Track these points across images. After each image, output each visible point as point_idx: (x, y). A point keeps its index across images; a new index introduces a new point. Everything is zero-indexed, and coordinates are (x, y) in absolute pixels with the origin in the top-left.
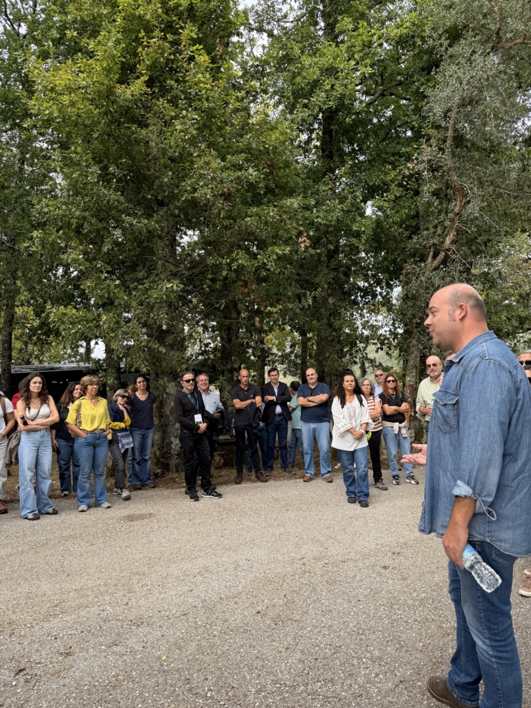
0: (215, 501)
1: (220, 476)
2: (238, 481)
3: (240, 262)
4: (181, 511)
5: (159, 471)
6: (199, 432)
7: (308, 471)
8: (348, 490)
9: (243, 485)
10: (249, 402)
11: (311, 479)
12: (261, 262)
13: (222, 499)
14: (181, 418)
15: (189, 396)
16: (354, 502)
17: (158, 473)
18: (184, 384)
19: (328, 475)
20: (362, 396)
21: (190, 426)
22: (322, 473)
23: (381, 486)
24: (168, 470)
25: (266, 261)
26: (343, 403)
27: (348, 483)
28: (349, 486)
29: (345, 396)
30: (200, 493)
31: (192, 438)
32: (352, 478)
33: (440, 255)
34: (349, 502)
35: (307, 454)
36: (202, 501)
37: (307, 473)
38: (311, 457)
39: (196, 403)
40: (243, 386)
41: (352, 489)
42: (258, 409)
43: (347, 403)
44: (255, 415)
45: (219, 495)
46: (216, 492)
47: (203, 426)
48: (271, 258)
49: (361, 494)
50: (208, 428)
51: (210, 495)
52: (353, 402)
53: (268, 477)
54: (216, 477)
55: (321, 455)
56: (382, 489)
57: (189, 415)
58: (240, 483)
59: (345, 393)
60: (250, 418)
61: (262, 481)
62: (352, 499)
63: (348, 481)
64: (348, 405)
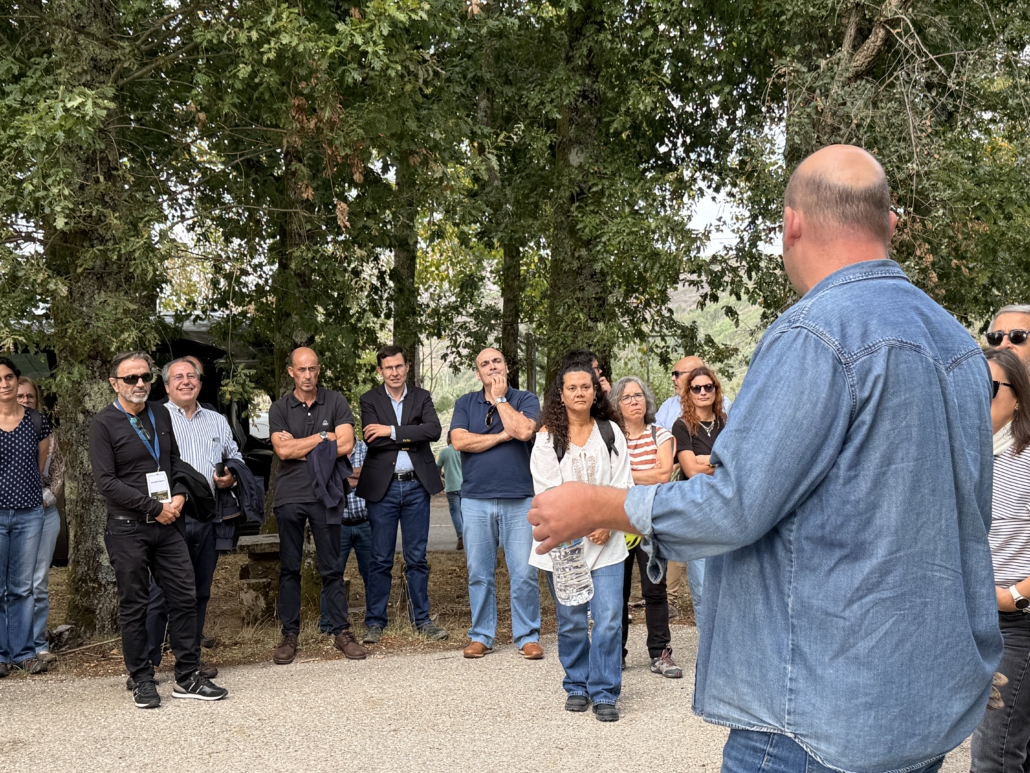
0: (205, 707)
1: (235, 644)
2: (286, 655)
3: (285, 39)
4: (105, 733)
5: (63, 628)
6: (161, 519)
7: (478, 630)
8: (568, 677)
9: (296, 666)
10: (316, 439)
11: (485, 650)
12: (346, 43)
13: (224, 703)
14: (108, 479)
15: (133, 421)
16: (582, 708)
17: (61, 634)
18: (121, 387)
19: (533, 639)
20: (614, 425)
21: (133, 502)
22: (516, 634)
23: (665, 667)
24: (91, 626)
25: (359, 40)
26: (561, 448)
27: (570, 660)
28: (572, 666)
29: (566, 428)
30: (167, 687)
31: (141, 537)
32: (580, 648)
33: (872, 38)
34: (570, 707)
35: (477, 583)
36: (168, 707)
37: (477, 634)
38: (489, 592)
39: (151, 442)
40: (300, 397)
41: (578, 674)
42: (344, 460)
43: (572, 446)
44: (332, 476)
45: (221, 694)
46: (212, 686)
47: (172, 505)
48: (376, 32)
49: (600, 688)
50: (186, 509)
51: (193, 691)
52: (588, 442)
53: (370, 647)
54: (225, 646)
55: (514, 587)
56: (667, 675)
57: (130, 474)
58: (288, 660)
59: (567, 419)
60: (317, 485)
61: (351, 657)
62: (576, 701)
63: (569, 654)
64: (574, 449)
